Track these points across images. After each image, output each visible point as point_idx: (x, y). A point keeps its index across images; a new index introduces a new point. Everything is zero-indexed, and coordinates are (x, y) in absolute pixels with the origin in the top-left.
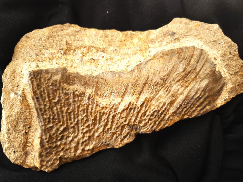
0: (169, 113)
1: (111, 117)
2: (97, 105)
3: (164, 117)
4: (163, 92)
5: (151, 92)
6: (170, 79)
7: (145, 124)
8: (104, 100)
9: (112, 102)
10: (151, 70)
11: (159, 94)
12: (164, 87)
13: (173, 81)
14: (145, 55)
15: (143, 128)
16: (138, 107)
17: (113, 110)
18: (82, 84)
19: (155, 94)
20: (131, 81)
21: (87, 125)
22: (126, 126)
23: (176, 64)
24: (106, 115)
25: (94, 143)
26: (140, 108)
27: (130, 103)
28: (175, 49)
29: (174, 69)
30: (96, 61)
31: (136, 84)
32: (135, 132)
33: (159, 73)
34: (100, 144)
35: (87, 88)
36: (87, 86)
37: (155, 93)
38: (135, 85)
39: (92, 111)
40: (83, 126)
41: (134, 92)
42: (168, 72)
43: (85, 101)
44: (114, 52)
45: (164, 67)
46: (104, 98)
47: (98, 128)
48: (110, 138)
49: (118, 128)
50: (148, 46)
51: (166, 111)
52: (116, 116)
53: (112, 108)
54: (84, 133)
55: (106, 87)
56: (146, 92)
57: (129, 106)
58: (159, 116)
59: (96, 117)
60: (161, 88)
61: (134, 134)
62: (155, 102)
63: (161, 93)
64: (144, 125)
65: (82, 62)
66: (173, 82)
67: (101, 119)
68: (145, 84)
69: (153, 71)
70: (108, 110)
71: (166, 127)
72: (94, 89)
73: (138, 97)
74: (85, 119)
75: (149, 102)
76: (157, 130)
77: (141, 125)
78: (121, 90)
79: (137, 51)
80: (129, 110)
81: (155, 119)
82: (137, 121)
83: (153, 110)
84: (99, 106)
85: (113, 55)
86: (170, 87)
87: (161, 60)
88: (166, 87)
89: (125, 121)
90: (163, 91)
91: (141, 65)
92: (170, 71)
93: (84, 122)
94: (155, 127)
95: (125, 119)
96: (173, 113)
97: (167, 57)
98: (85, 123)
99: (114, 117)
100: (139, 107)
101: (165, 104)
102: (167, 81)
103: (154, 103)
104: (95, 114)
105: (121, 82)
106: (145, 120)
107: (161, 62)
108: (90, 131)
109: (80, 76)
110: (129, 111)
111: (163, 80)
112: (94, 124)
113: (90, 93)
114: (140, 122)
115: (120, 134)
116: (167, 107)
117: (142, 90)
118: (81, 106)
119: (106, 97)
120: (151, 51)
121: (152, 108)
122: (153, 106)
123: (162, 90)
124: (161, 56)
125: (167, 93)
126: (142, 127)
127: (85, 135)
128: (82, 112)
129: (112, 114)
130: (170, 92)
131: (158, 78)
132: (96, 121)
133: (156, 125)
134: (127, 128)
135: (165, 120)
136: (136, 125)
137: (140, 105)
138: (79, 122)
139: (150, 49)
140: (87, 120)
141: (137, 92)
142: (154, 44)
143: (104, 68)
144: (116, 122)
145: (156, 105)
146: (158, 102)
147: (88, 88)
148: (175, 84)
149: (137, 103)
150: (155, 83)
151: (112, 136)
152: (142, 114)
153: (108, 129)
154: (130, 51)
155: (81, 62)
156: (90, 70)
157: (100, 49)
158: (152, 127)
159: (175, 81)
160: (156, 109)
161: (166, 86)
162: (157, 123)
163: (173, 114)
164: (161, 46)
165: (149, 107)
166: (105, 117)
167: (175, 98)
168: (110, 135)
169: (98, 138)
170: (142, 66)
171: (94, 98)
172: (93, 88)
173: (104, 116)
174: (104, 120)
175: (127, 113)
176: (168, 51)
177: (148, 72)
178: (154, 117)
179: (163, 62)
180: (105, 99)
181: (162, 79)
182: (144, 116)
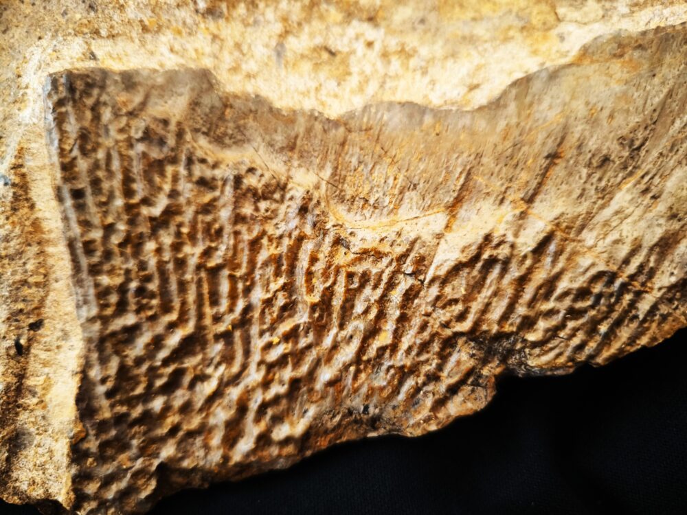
0: (657, 286)
1: (396, 296)
2: (338, 242)
3: (632, 305)
4: (629, 197)
5: (578, 192)
6: (654, 146)
7: (550, 333)
8: (366, 223)
9: (407, 228)
10: (574, 104)
11: (614, 205)
12: (631, 174)
13: (671, 150)
14: (543, 47)
15: (537, 351)
16: (522, 254)
17: (408, 267)
18: (279, 145)
19: (595, 203)
20: (489, 147)
21: (285, 327)
22: (461, 341)
23: (681, 85)
24: (375, 287)
25: (312, 411)
26: (528, 262)
27: (488, 238)
28: (674, 27)
29: (674, 104)
30: (338, 58)
31: (512, 157)
32: (498, 370)
33: (611, 116)
34: (338, 418)
35: (296, 163)
36: (296, 156)
37: (595, 197)
38: (511, 159)
39: (313, 269)
40: (267, 334)
41: (505, 192)
42: (646, 113)
43: (287, 221)
44: (414, 29)
45: (630, 94)
46: (367, 212)
47: (335, 347)
48: (385, 394)
49: (424, 347)
50: (556, 14)
51: (642, 278)
52: (422, 293)
53: (402, 258)
54: (271, 367)
55: (377, 167)
56: (559, 191)
57: (481, 248)
58: (613, 300)
59: (328, 294)
60: (619, 179)
61: (495, 376)
62: (598, 239)
63: (622, 198)
64: (544, 336)
65: (279, 54)
66: (670, 154)
67: (353, 307)
68: (553, 157)
69: (580, 108)
70: (387, 267)
71: (639, 347)
72: (327, 173)
73: (522, 213)
74: (281, 301)
75: (569, 233)
76: (600, 360)
77: (532, 337)
78: (446, 180)
79: (511, 33)
80: (483, 266)
81: (593, 313)
82: (516, 319)
83: (587, 270)
84: (348, 247)
85: (412, 41)
86: (657, 177)
87: (616, 67)
88: (643, 177)
89: (461, 317)
90: (628, 190)
91: (531, 84)
92: (655, 110)
93: (275, 315)
94: (592, 345)
95: (459, 308)
96: (671, 288)
97: (639, 57)
98: (280, 319)
99: (410, 296)
100: (525, 257)
101: (640, 246)
102: (643, 153)
103: (590, 242)
104: (325, 282)
105: (448, 145)
106: (551, 313)
107: (618, 75)
108: (297, 357)
109: (271, 109)
110: (480, 272)
111: (630, 147)
112: (320, 328)
113: (307, 188)
114: (528, 323)
115: (434, 377)
116: (648, 261)
117: (540, 184)
118: (265, 241)
119: (377, 211)
120: (566, 36)
121: (585, 261)
122: (588, 255)
123: (625, 187)
124: (614, 52)
125: (647, 199)
126: (534, 345)
127: (274, 375)
128: (270, 270)
129: (404, 284)
130: (659, 197)
131: (606, 138)
132: (330, 315)
133: (598, 338)
134: (464, 350)
135: (636, 317)
136: (507, 336)
137: (530, 249)
138: (252, 317)
139: (563, 28)
140: (289, 308)
141: (519, 190)
142: (581, 8)
143: (372, 88)
144: (416, 321)
145: (599, 249)
146: (610, 239)
147: (300, 166)
148: (680, 163)
149: (520, 241)
150: (594, 155)
151: (396, 382)
152: (540, 288)
153: (382, 350)
154: (480, 30)
155: (274, 58)
156: (312, 94)
157: (361, 10)
158: (580, 347)
159: (678, 150)
160: (602, 267)
161: (640, 173)
162: (603, 328)
163: (673, 291)
164: (606, 18)
165: (569, 259)
166: (370, 294)
167: (681, 223)
168: (388, 377)
169: (331, 390)
170: (536, 86)
171: (326, 210)
172: (321, 167)
173: (368, 290)
174: (366, 312)
175: (472, 282)
176: (644, 33)
177: (562, 112)
178: (589, 303)
179: (626, 76)
180: (374, 216)
181: (624, 139)
182: (547, 297)
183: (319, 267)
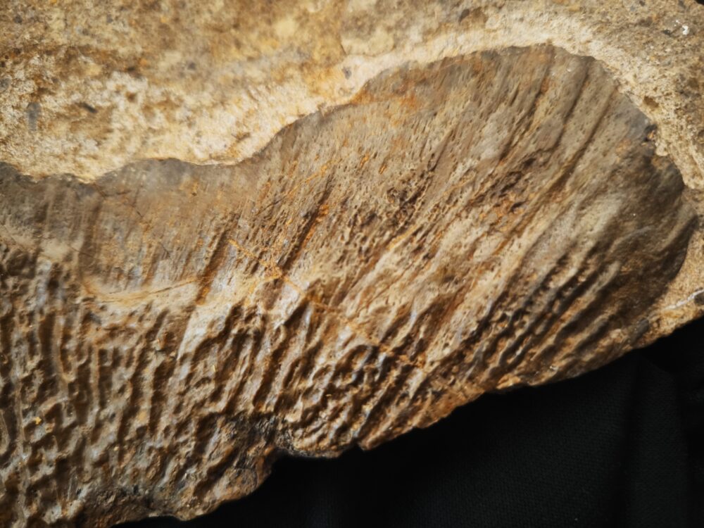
0: (429, 360)
1: (148, 374)
2: (88, 318)
3: (401, 381)
4: (397, 258)
5: (339, 254)
6: (433, 196)
7: (310, 414)
8: (121, 295)
9: (157, 301)
10: (344, 152)
11: (379, 268)
12: (403, 230)
13: (448, 202)
14: (324, 85)
15: (299, 432)
16: (275, 328)
17: (157, 344)
18: (27, 216)
19: (356, 267)
20: (248, 205)
21: (47, 406)
22: (220, 421)
23: (466, 124)
24: (128, 365)
25: (85, 491)
26: (282, 337)
27: (236, 311)
28: (463, 57)
29: (457, 148)
30: (98, 116)
31: (270, 216)
32: (267, 450)
33: (384, 165)
34: (112, 499)
35: (46, 234)
36: (47, 227)
37: (358, 259)
38: (268, 221)
39: (67, 346)
40: (31, 413)
41: (260, 257)
42: (423, 158)
43: (36, 299)
44: (182, 75)
45: (407, 137)
46: (122, 283)
47: (99, 425)
48: (151, 473)
49: (182, 427)
50: (342, 47)
51: (411, 351)
52: (176, 371)
53: (151, 334)
54: (36, 447)
55: (133, 233)
56: (319, 255)
57: (230, 323)
58: (377, 377)
59: (83, 372)
60: (386, 237)
61: (264, 457)
62: (359, 307)
63: (388, 260)
64: (303, 417)
65: (32, 116)
66: (448, 206)
67: (110, 385)
68: (313, 217)
69: (351, 156)
70: (137, 343)
71: (411, 428)
72: (78, 244)
73: (276, 281)
74: (38, 381)
75: (327, 303)
76: (368, 442)
77: (291, 418)
78: (198, 246)
79: (290, 71)
80: (234, 342)
81: (356, 391)
82: (271, 400)
83: (346, 345)
84: (99, 322)
85: (176, 90)
86: (431, 233)
87: (396, 107)
88: (415, 234)
89: (216, 396)
90: (396, 251)
91: (299, 131)
92: (433, 155)
93: (35, 395)
94: (355, 430)
95: (211, 387)
96: (446, 361)
97: (423, 93)
98: (41, 398)
99: (163, 374)
100: (278, 330)
101: (409, 314)
102: (418, 205)
103: (350, 312)
104: (79, 359)
105: (204, 206)
106: (308, 393)
107: (396, 116)
108: (62, 436)
109: (18, 178)
110: (232, 348)
111: (402, 199)
112: (80, 407)
113: (56, 261)
114: (286, 402)
115: (195, 459)
116: (418, 331)
117: (297, 249)
118: (16, 319)
119: (132, 282)
120: (352, 71)
121: (344, 335)
122: (348, 327)
123: (393, 247)
124: (396, 88)
125: (419, 260)
126: (295, 426)
127: (42, 455)
128: (25, 347)
129: (155, 361)
130: (433, 256)
131: (375, 190)
132: (90, 392)
133: (363, 420)
134: (224, 431)
135: (405, 396)
136: (269, 415)
137: (283, 322)
138: (14, 396)
139: (350, 62)
140: (49, 386)
141: (275, 254)
142: (369, 39)
143: (133, 146)
144: (172, 401)
145: (360, 320)
146: (372, 307)
147: (51, 237)
148: (458, 215)
149: (273, 312)
150: (360, 211)
151: (158, 464)
152: (295, 365)
153: (141, 432)
154: (254, 72)
155: (27, 120)
156: (70, 157)
157: (119, 60)
158: (344, 429)
159: (457, 201)
160: (361, 341)
161: (412, 229)
162: (368, 409)
163: (448, 365)
164: (398, 48)
165: (327, 331)
166: (124, 374)
167: (459, 286)
168: (151, 457)
169: (100, 470)
170: (305, 132)
171: (78, 283)
172: (72, 238)
173: (121, 369)
174: (122, 390)
175: (224, 359)
176: (431, 65)
177: (330, 162)
178: (350, 381)
179: (404, 116)
180: (129, 287)
181: (395, 191)
182: (305, 373)
183: (72, 345)
